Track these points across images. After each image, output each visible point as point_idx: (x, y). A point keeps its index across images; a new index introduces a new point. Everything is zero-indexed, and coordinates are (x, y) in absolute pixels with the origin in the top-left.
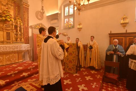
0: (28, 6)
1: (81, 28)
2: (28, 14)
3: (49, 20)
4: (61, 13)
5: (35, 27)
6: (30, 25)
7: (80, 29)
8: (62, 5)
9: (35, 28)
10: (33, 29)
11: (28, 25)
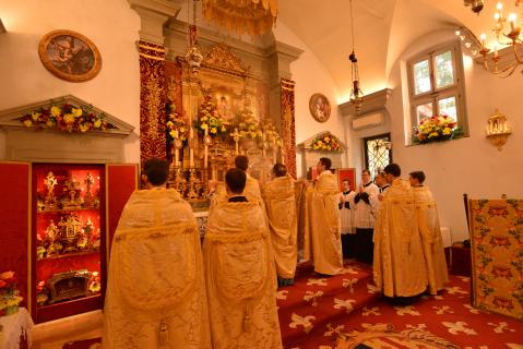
0: (293, 86)
1: (507, 135)
2: (293, 109)
3: (349, 117)
4: (399, 88)
5: (312, 145)
6: (298, 141)
7: (499, 140)
8: (399, 58)
9: (312, 150)
10: (307, 153)
11: (293, 143)
